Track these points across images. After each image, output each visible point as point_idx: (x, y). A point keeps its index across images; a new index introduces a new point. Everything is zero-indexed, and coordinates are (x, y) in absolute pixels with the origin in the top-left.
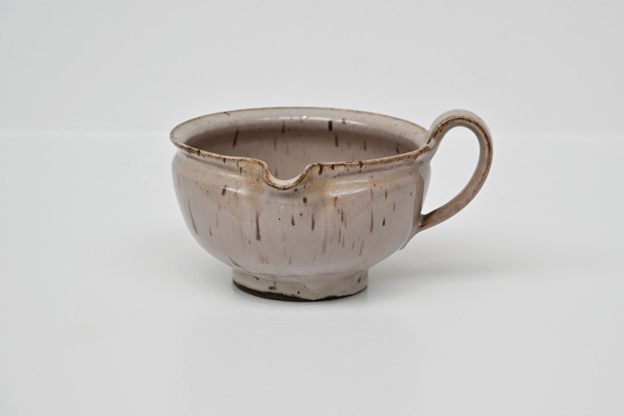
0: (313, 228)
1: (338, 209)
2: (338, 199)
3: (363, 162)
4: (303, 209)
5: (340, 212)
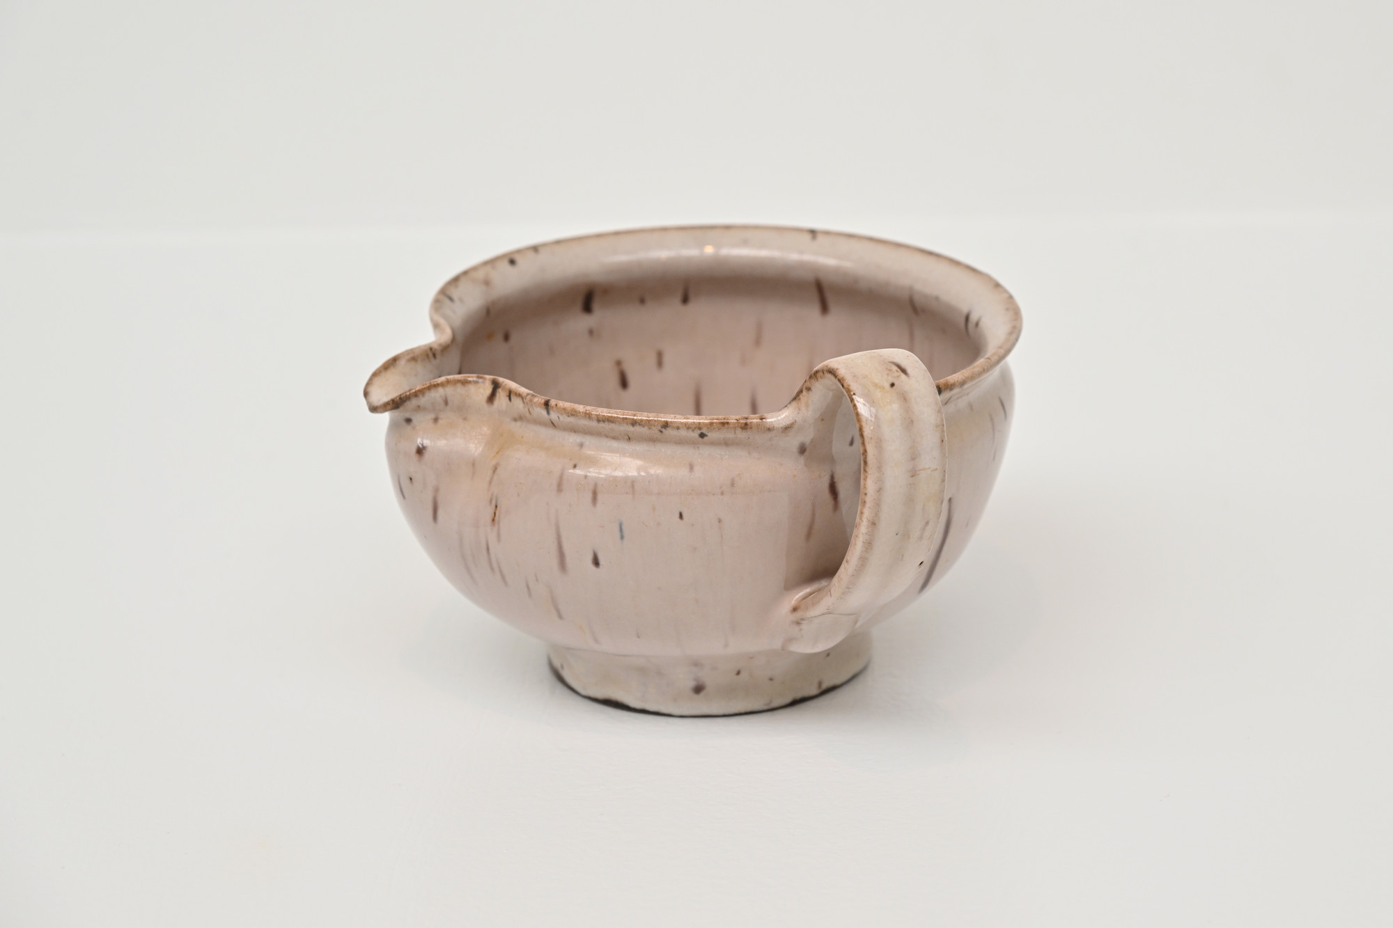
0: (435, 516)
1: (492, 495)
3: (553, 403)
4: (414, 469)
5: (494, 503)
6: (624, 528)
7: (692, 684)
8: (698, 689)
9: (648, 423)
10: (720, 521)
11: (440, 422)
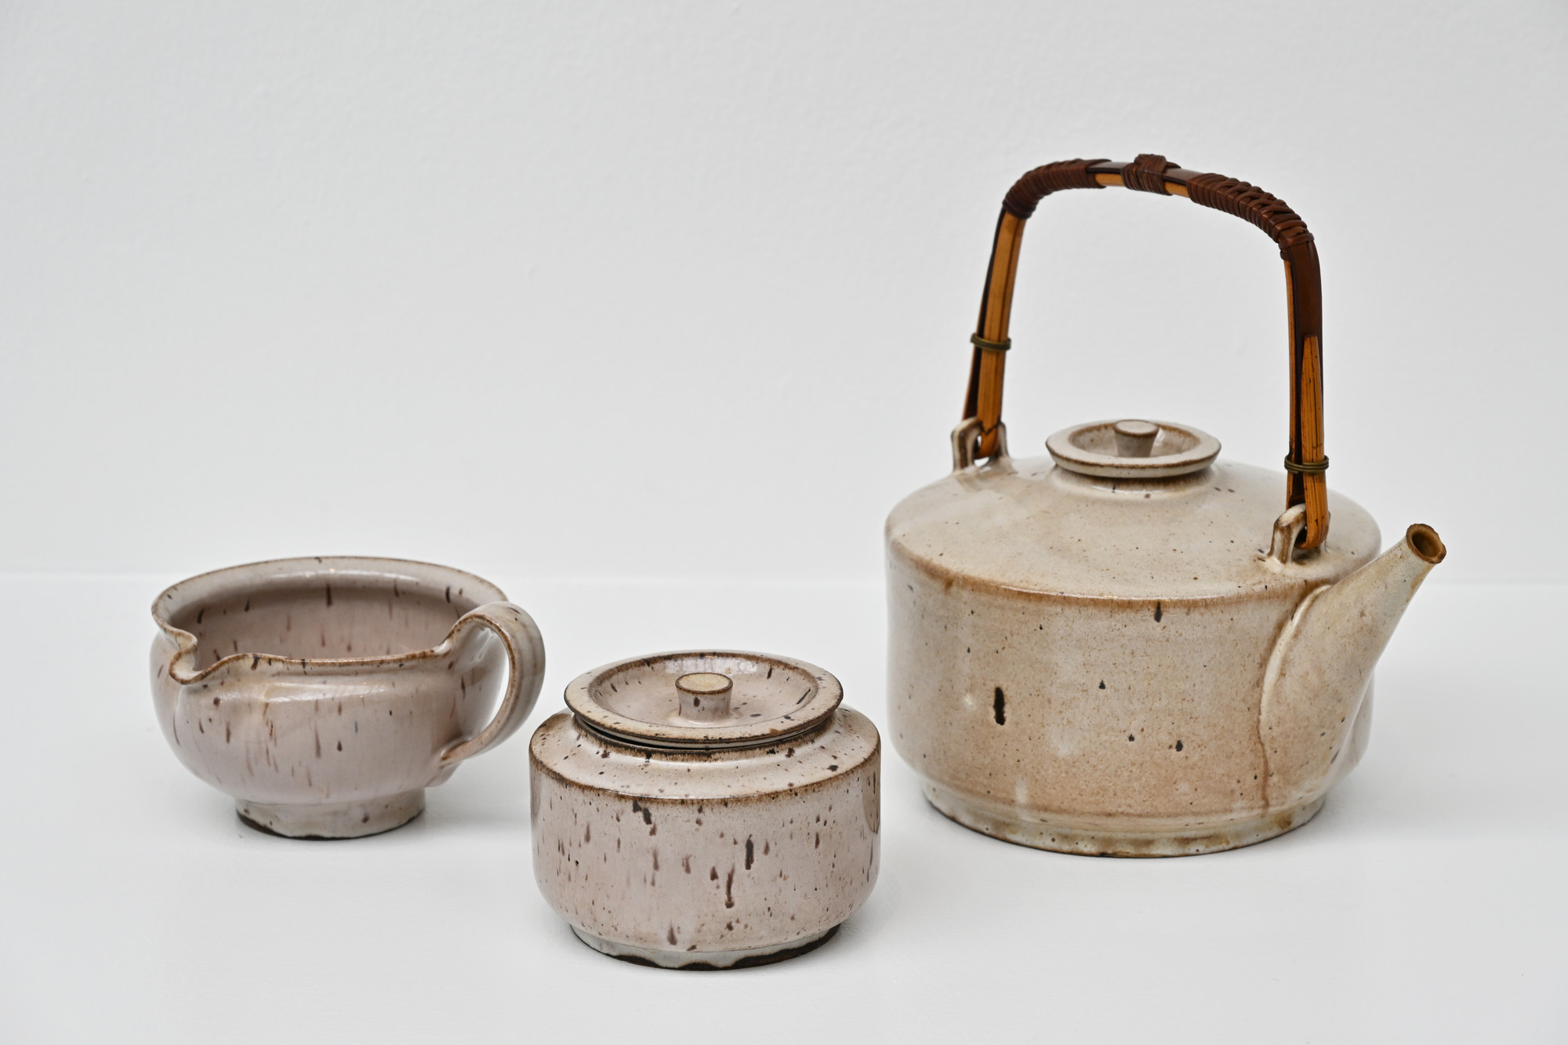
0: (228, 740)
1: (268, 720)
2: (269, 706)
3: (307, 661)
4: (212, 714)
5: (270, 724)
6: (358, 725)
7: (362, 817)
8: (366, 820)
9: (372, 663)
10: (411, 713)
11: (225, 684)
